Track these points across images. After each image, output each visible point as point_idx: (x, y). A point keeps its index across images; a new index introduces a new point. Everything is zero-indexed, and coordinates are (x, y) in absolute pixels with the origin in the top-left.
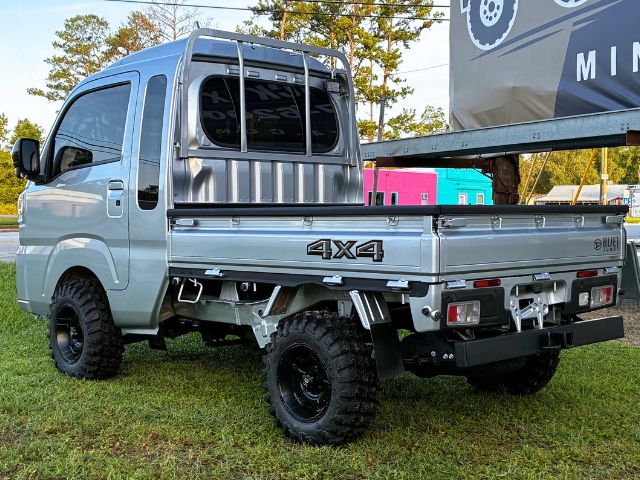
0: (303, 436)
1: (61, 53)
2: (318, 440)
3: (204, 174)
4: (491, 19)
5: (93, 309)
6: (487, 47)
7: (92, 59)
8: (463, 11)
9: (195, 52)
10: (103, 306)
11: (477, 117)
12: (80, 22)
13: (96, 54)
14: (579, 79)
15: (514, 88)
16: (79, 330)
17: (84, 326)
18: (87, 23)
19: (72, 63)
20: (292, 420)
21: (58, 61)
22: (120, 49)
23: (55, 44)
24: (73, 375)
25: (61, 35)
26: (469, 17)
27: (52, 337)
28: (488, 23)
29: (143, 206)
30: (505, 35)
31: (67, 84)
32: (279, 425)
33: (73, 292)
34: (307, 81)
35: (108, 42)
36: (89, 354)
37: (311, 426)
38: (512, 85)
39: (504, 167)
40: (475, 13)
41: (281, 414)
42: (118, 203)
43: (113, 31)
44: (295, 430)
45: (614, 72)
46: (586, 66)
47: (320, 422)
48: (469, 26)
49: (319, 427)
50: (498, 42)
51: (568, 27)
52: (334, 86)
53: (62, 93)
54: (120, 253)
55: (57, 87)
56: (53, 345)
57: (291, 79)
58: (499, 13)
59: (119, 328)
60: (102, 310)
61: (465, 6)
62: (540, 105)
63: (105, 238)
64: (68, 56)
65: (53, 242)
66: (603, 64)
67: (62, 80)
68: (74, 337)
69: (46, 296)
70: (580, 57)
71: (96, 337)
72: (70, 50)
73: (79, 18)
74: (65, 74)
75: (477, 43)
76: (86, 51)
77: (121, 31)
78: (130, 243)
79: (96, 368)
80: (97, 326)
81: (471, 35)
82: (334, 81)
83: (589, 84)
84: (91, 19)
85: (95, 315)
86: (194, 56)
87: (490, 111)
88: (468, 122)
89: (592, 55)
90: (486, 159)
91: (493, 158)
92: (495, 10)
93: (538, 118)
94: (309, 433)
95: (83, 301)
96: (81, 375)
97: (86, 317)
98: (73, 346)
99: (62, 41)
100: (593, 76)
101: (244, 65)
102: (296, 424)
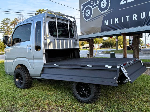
0: (84, 102)
1: (2, 25)
2: (88, 102)
3: (50, 43)
4: (88, 15)
5: (25, 73)
6: (87, 20)
7: (8, 26)
8: (82, 14)
9: (47, 16)
10: (28, 73)
11: (86, 32)
12: (5, 20)
13: (9, 25)
14: (105, 25)
15: (93, 27)
16: (22, 78)
17: (23, 77)
18: (7, 20)
19: (4, 26)
20: (80, 98)
21: (1, 26)
22: (13, 24)
23: (1, 23)
24: (21, 88)
25: (2, 22)
26: (83, 15)
27: (15, 80)
28: (87, 16)
29: (37, 50)
30: (91, 18)
31: (4, 30)
32: (77, 99)
33: (20, 70)
34: (68, 23)
35: (11, 23)
36: (25, 83)
37: (86, 99)
38: (92, 27)
39: (91, 41)
40: (85, 14)
41: (77, 97)
42: (30, 50)
43: (12, 21)
44: (82, 100)
45: (112, 24)
46: (106, 23)
47: (88, 98)
48: (84, 17)
49: (88, 99)
50: (89, 19)
51: (103, 16)
52: (73, 24)
53: (3, 32)
54: (32, 61)
55: (2, 30)
56: (15, 81)
57: (65, 23)
58: (89, 14)
59: (31, 77)
60: (27, 74)
61: (83, 13)
62: (98, 30)
63: (27, 58)
64: (4, 25)
65: (14, 59)
66: (109, 22)
67: (3, 29)
68: (21, 80)
69: (13, 71)
70: (105, 21)
71: (27, 80)
72: (4, 24)
73: (5, 19)
74: (3, 28)
75: (85, 19)
76: (7, 24)
77: (13, 21)
78: (34, 59)
79: (27, 86)
80: (27, 77)
81: (84, 18)
82: (73, 23)
83: (107, 26)
84: (7, 19)
85: (26, 75)
86: (47, 17)
87: (88, 31)
88: (84, 33)
89: (107, 21)
90: (88, 40)
91: (89, 39)
92: (88, 14)
93: (98, 32)
94: (86, 101)
95: (23, 72)
96: (23, 88)
97: (24, 75)
98: (20, 81)
99: (2, 23)
100: (108, 24)
101: (57, 19)
102: (82, 99)
